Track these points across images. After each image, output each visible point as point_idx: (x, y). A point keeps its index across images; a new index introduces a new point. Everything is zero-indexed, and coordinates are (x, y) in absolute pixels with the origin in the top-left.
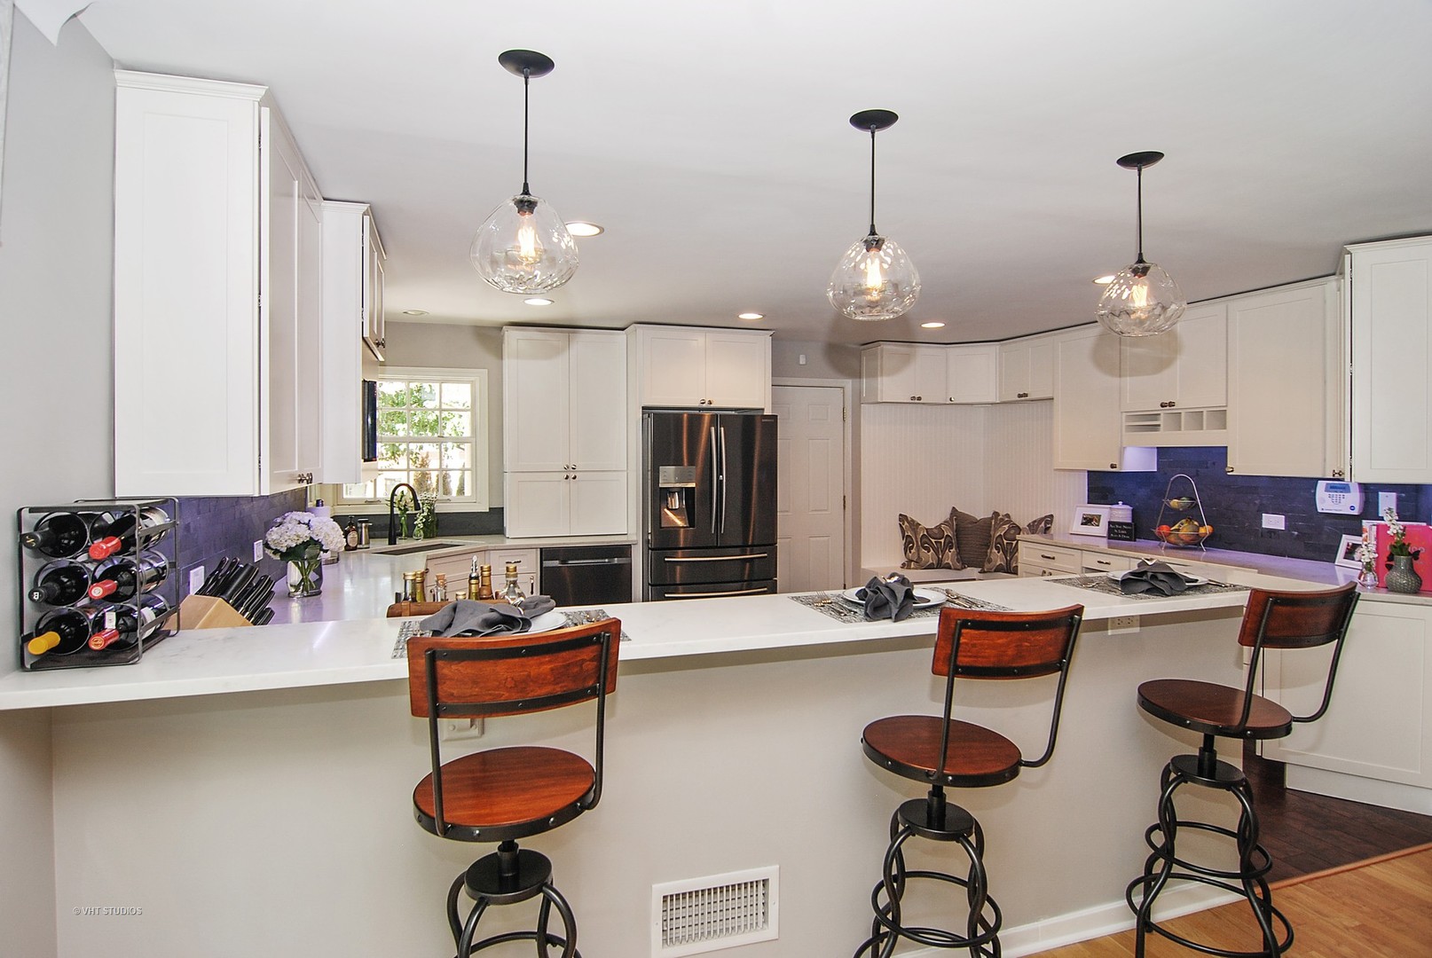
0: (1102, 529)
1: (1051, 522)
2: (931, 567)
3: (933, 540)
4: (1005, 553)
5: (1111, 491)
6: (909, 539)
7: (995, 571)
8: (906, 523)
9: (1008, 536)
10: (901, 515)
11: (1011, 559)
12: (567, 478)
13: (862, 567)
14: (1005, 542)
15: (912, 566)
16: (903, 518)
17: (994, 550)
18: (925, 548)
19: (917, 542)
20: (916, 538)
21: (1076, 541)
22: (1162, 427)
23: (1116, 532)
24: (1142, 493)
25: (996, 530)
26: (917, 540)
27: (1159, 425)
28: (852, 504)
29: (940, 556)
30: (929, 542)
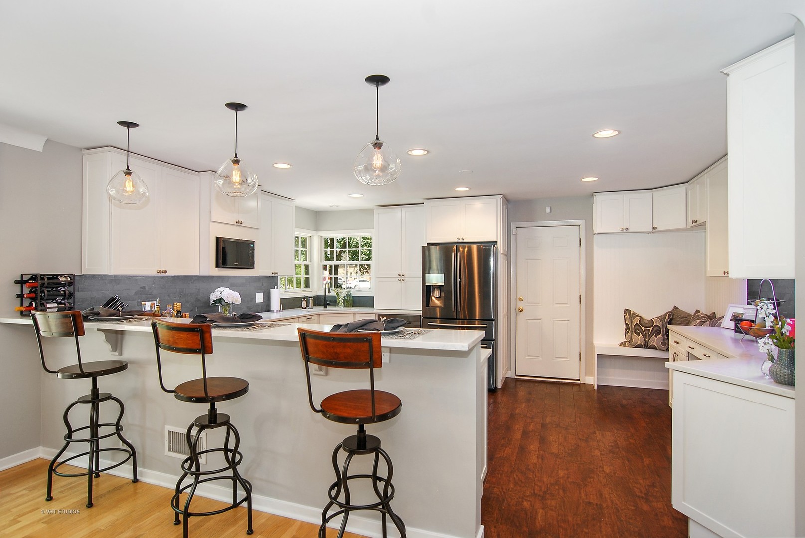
3: (643, 328)
6: (628, 326)
8: (627, 315)
10: (625, 309)
12: (400, 281)
15: (626, 345)
16: (627, 311)
18: (636, 333)
19: (631, 328)
20: (631, 326)
28: (587, 302)
29: (647, 340)
30: (640, 329)
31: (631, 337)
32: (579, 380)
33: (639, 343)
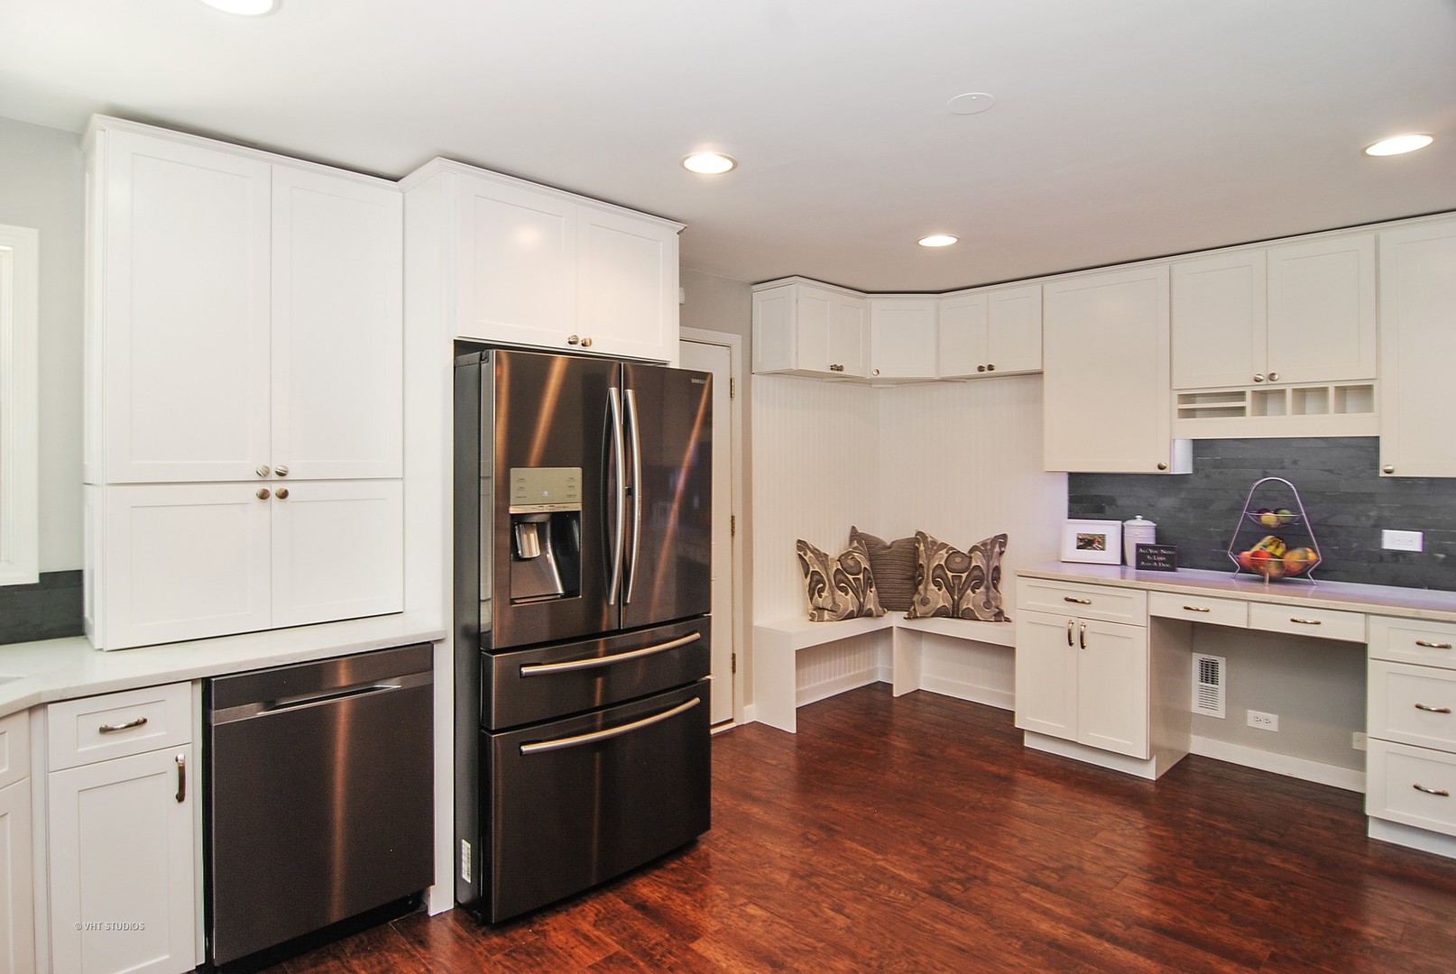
0: (1111, 553)
1: (1003, 545)
2: (850, 616)
3: (850, 577)
4: (950, 590)
5: (1111, 501)
6: (816, 577)
7: (932, 616)
8: (809, 554)
9: (953, 566)
10: (798, 541)
11: (960, 598)
12: (264, 496)
13: (755, 624)
14: (950, 574)
15: (826, 617)
16: (802, 546)
17: (932, 586)
18: (841, 589)
19: (829, 580)
20: (827, 575)
21: (1070, 571)
22: (1248, 411)
23: (1146, 559)
24: (1167, 502)
25: (929, 558)
26: (828, 577)
27: (1243, 408)
28: (742, 528)
29: (862, 600)
30: (846, 581)
31: (834, 599)
32: (731, 721)
33: (851, 608)
